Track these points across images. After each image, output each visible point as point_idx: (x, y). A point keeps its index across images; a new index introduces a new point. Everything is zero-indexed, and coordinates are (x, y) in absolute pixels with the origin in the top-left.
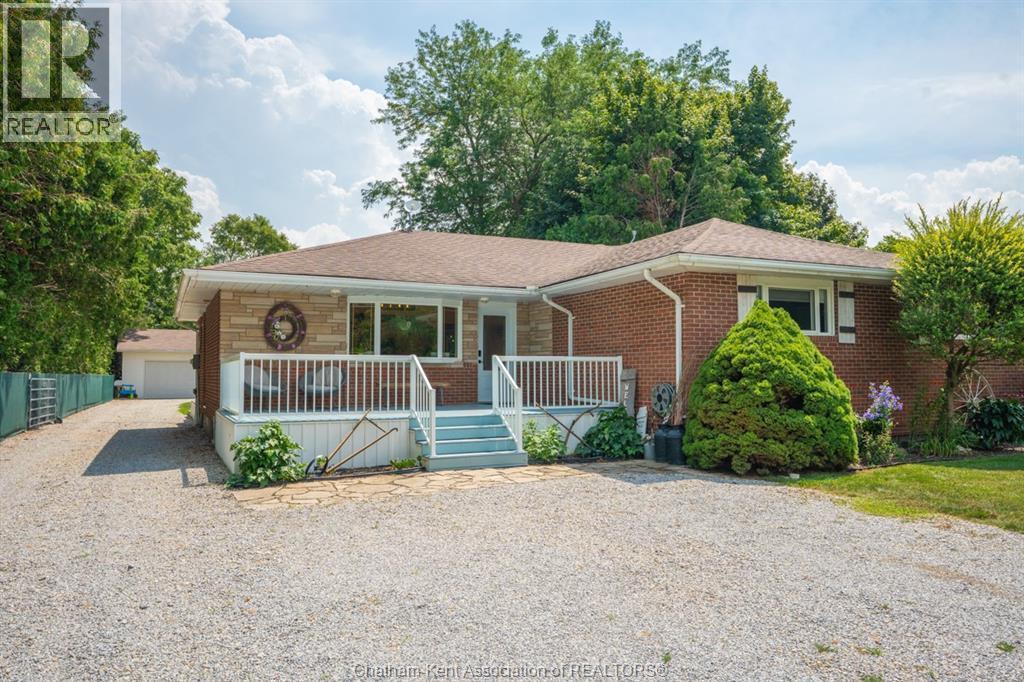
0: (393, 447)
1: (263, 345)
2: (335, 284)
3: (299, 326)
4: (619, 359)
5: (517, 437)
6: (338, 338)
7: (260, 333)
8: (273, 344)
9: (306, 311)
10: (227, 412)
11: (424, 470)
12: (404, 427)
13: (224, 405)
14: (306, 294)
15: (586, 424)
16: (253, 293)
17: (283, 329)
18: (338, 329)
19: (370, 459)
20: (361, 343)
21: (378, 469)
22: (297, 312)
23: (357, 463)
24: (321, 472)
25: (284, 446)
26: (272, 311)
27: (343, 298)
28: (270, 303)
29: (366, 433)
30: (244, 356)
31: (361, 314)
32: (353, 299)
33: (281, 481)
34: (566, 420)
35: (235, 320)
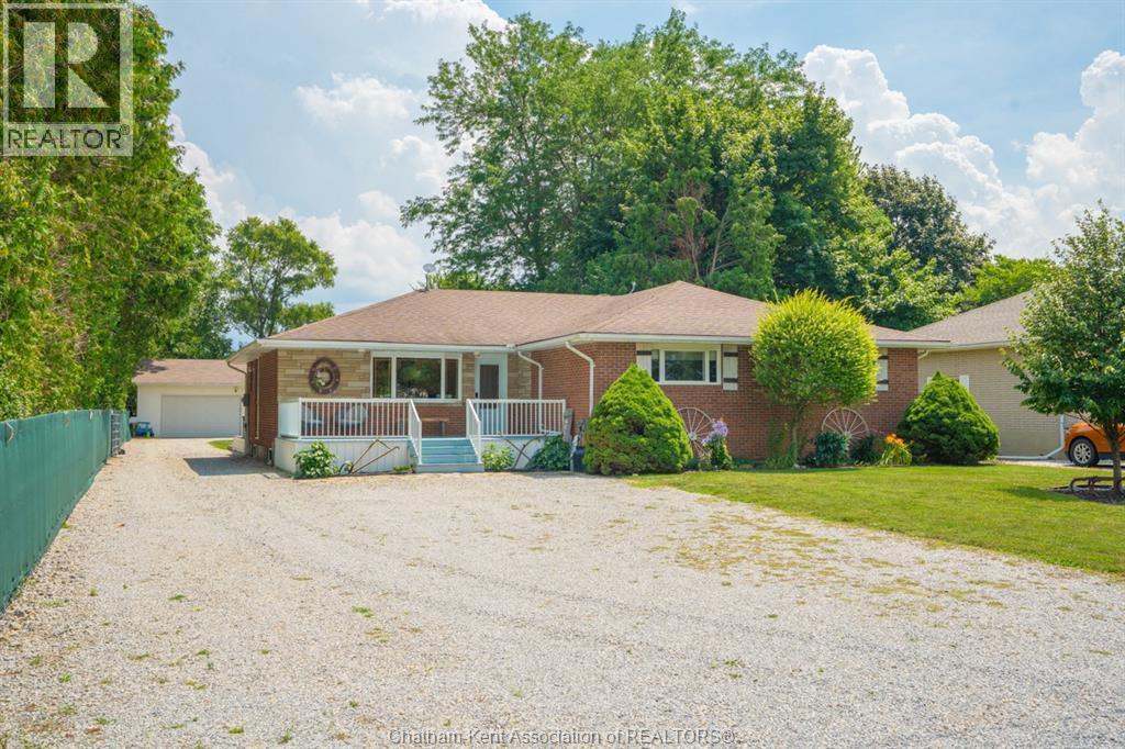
0: (397, 458)
1: (308, 390)
2: (361, 347)
3: (335, 375)
4: (563, 401)
5: (478, 453)
6: (365, 384)
7: (306, 381)
8: (317, 389)
9: (340, 364)
10: (284, 437)
11: (414, 472)
12: (404, 446)
13: (281, 432)
14: (339, 352)
15: (535, 447)
16: (301, 351)
17: (323, 378)
18: (364, 378)
19: (380, 465)
20: (381, 387)
21: (387, 472)
22: (333, 365)
23: (373, 468)
24: (350, 471)
25: (326, 455)
26: (315, 365)
27: (368, 353)
28: (313, 358)
29: (378, 449)
30: (301, 400)
31: (382, 365)
32: (374, 355)
33: (324, 475)
34: (519, 444)
35: (288, 372)
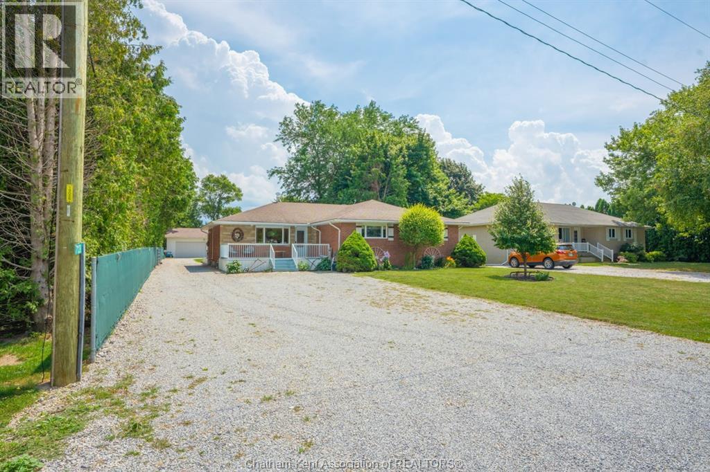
0: (266, 266)
1: (232, 240)
2: (252, 224)
3: (242, 234)
4: (329, 245)
5: (296, 265)
6: (253, 238)
7: (231, 237)
8: (235, 240)
9: (244, 231)
10: (223, 258)
11: (272, 271)
12: (268, 261)
13: (221, 256)
14: (243, 226)
15: (318, 262)
16: (229, 225)
17: (237, 235)
18: (253, 235)
19: (259, 269)
20: (259, 239)
21: (262, 271)
22: (241, 231)
23: (256, 270)
24: (248, 271)
25: (238, 265)
26: (234, 231)
27: (254, 226)
28: (233, 228)
29: (258, 263)
30: (229, 244)
31: (260, 231)
32: (257, 227)
33: (238, 272)
34: (312, 261)
35: (224, 233)
